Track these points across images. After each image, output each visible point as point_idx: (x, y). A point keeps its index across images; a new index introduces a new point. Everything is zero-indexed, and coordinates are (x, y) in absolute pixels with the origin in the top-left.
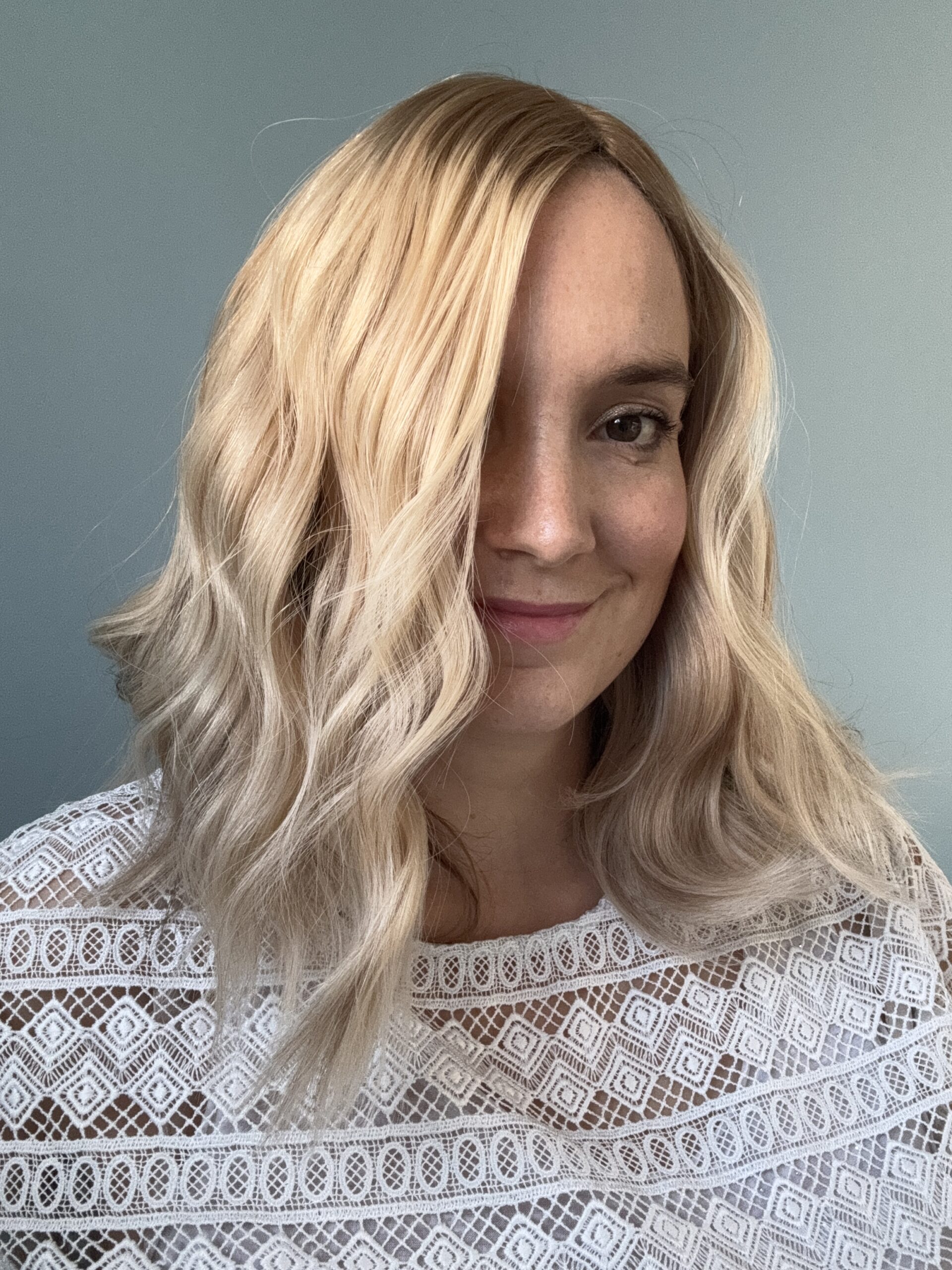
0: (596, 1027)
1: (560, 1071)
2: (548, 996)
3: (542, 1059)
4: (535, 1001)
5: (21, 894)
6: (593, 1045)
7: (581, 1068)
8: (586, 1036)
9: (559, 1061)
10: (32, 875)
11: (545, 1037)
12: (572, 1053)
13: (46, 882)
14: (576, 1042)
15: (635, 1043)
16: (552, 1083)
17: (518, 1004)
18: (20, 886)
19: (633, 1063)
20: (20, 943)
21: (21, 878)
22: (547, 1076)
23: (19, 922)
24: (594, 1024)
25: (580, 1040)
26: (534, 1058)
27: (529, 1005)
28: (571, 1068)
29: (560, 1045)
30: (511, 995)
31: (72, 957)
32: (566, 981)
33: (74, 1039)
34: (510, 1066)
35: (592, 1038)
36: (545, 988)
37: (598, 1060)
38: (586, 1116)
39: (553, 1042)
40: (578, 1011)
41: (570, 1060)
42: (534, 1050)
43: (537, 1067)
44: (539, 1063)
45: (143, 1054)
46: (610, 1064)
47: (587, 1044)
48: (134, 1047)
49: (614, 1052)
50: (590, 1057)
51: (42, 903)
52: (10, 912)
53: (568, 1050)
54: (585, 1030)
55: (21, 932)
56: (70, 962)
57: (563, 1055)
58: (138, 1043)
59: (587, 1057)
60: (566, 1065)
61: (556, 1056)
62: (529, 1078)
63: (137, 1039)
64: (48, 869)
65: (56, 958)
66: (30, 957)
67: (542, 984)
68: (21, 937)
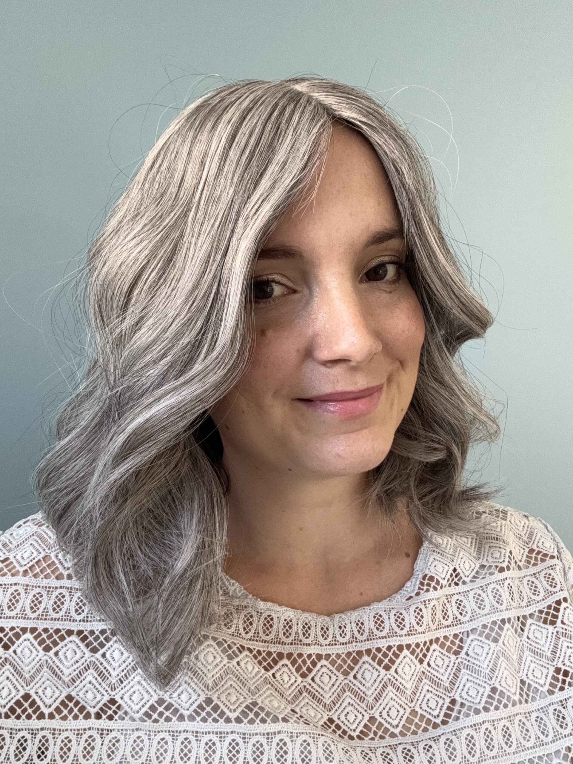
0: (376, 674)
1: (348, 700)
2: (346, 652)
3: (337, 691)
4: (337, 654)
5: (18, 568)
6: (372, 685)
7: (362, 700)
8: (368, 679)
9: (348, 693)
10: (26, 556)
11: (341, 677)
12: (357, 689)
13: (35, 561)
14: (361, 683)
15: (401, 686)
16: (341, 709)
17: (326, 655)
18: (19, 562)
19: (398, 700)
20: (14, 597)
21: (19, 557)
22: (339, 703)
23: (15, 584)
24: (374, 671)
25: (364, 682)
26: (333, 690)
27: (333, 656)
28: (356, 699)
29: (350, 684)
30: (323, 648)
31: (45, 609)
32: (358, 644)
33: (37, 659)
34: (317, 694)
35: (372, 681)
36: (345, 646)
37: (374, 695)
38: (362, 732)
39: (346, 681)
40: (364, 663)
41: (356, 694)
42: (333, 685)
43: (334, 696)
44: (336, 694)
45: (80, 672)
46: (382, 699)
47: (368, 685)
48: (75, 667)
49: (387, 691)
50: (369, 693)
51: (31, 575)
52: (10, 577)
53: (355, 688)
54: (367, 675)
55: (16, 591)
56: (43, 612)
57: (352, 690)
58: (78, 665)
59: (367, 693)
60: (353, 697)
61: (347, 690)
62: (328, 703)
63: (77, 662)
64: (35, 554)
65: (35, 608)
66: (19, 606)
67: (343, 644)
68: (15, 594)
